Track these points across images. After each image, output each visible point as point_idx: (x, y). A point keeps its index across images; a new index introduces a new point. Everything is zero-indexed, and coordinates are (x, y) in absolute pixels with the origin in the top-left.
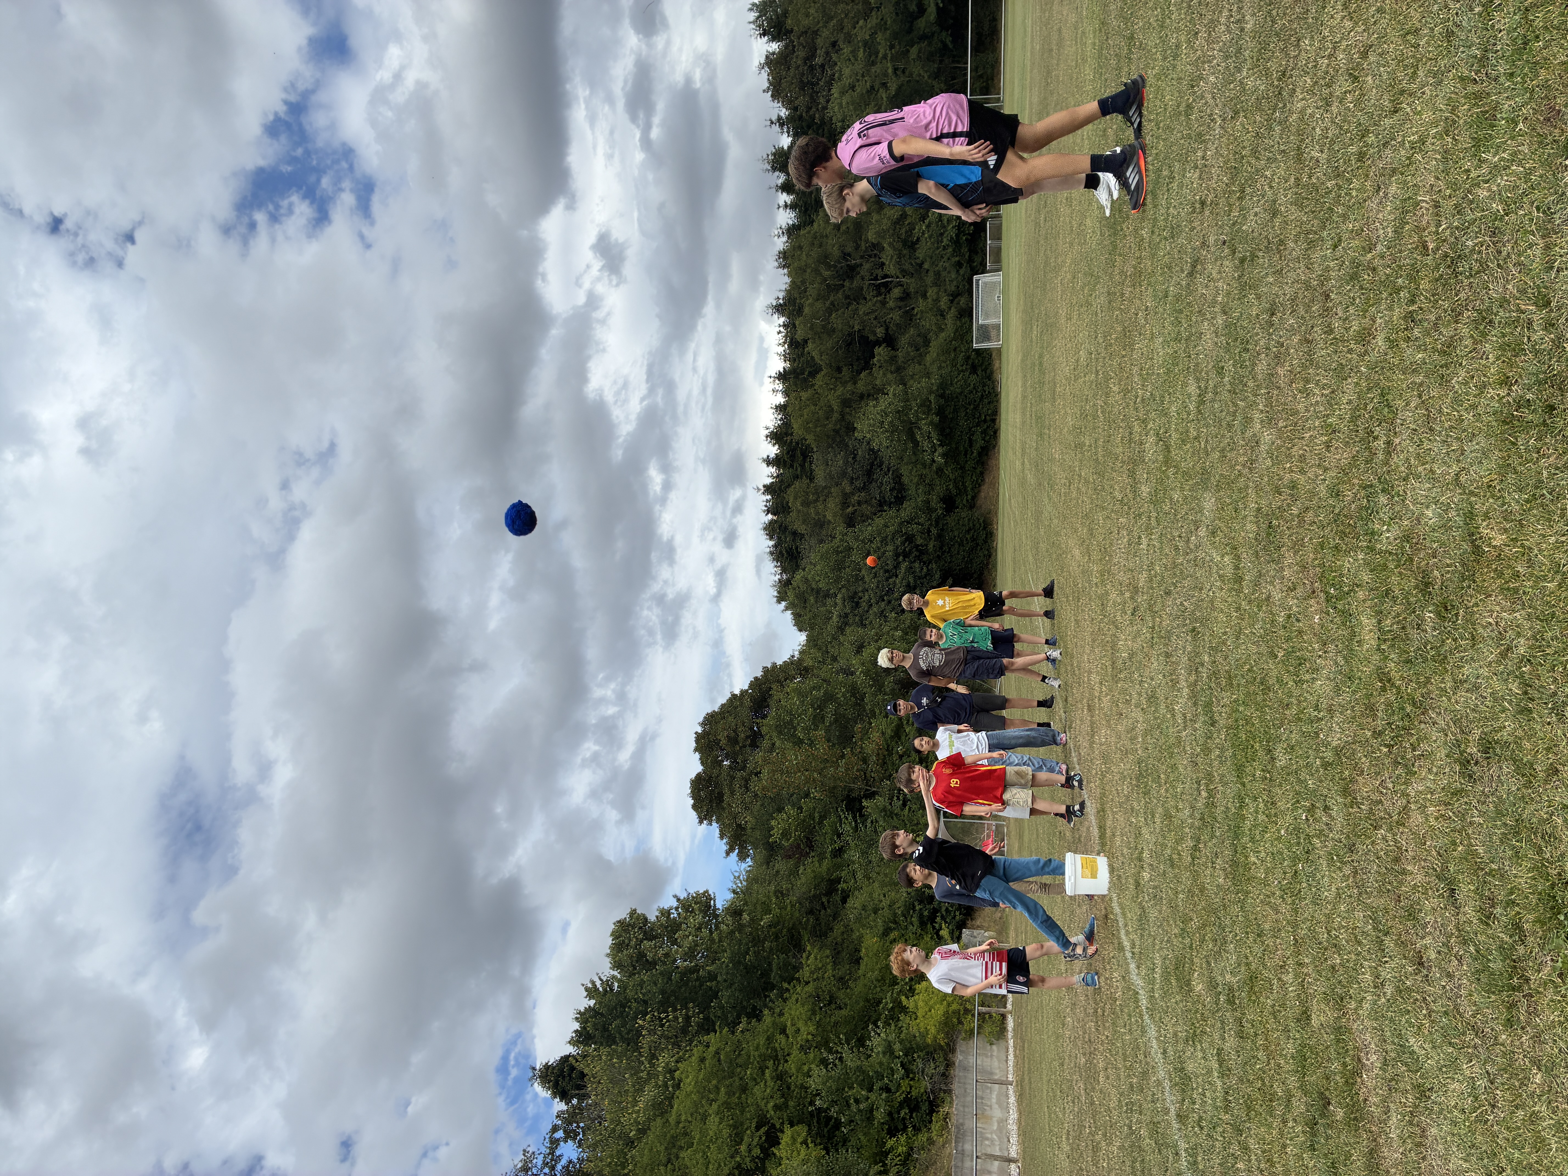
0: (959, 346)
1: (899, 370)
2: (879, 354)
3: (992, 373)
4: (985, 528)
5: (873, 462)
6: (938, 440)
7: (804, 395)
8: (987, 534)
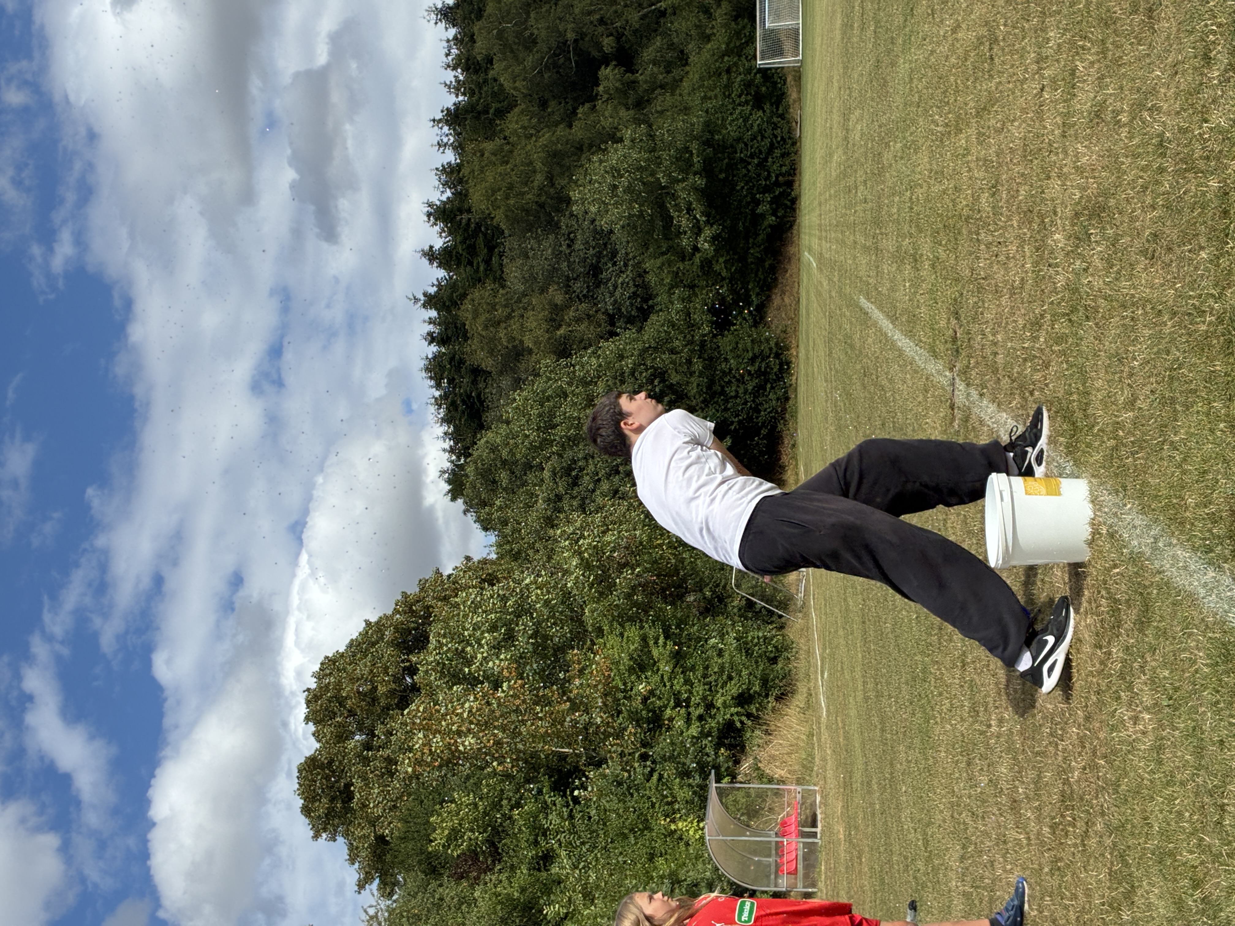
0: (735, 64)
1: (640, 104)
2: (607, 78)
3: (787, 107)
4: (777, 356)
5: (600, 252)
6: (703, 214)
7: (489, 146)
8: (781, 365)
